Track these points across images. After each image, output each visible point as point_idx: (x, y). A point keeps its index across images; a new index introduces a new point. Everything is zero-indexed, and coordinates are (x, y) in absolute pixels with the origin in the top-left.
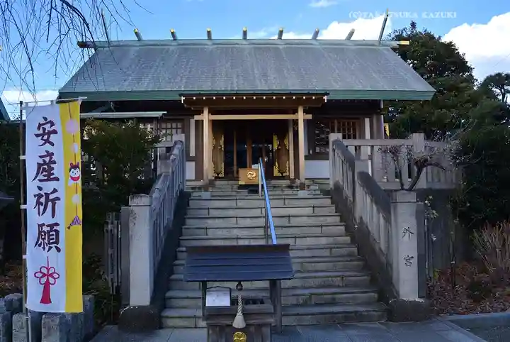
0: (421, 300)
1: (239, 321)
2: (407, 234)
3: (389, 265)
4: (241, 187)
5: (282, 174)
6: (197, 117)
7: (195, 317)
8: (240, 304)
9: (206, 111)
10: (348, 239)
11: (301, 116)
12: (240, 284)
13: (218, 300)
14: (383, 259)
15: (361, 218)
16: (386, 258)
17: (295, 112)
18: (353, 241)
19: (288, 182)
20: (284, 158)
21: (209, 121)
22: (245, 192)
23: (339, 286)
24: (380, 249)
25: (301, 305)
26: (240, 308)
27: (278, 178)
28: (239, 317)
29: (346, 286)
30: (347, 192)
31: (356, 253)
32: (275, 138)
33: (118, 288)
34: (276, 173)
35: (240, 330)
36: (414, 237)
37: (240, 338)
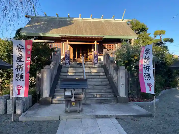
0: (126, 97)
1: (73, 99)
2: (122, 78)
3: (117, 87)
4: (78, 64)
5: (90, 60)
6: (65, 43)
7: (62, 100)
8: (74, 94)
9: (67, 41)
10: (107, 79)
11: (96, 43)
12: (74, 89)
13: (68, 93)
14: (116, 85)
15: (111, 73)
16: (117, 85)
17: (94, 42)
18: (108, 80)
21: (68, 44)
22: (79, 65)
23: (103, 92)
24: (115, 82)
25: (92, 97)
26: (74, 95)
28: (73, 98)
29: (105, 92)
30: (108, 66)
31: (109, 84)
32: (88, 49)
35: (73, 101)
36: (124, 79)
37: (74, 104)
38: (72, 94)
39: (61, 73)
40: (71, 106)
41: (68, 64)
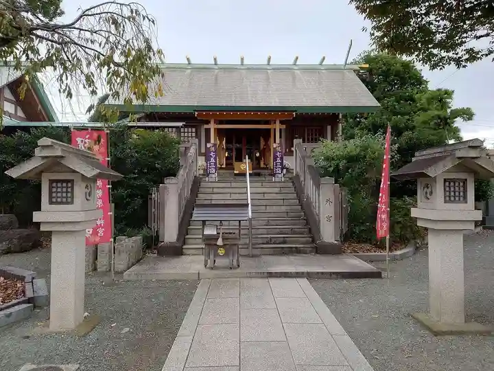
0: (336, 242)
2: (328, 203)
4: (236, 175)
6: (206, 126)
9: (212, 122)
11: (278, 126)
12: (221, 222)
15: (308, 194)
17: (274, 123)
19: (270, 171)
20: (267, 154)
21: (215, 129)
22: (238, 178)
23: (289, 234)
24: (316, 211)
27: (263, 169)
28: (219, 240)
29: (294, 233)
30: (302, 178)
32: (262, 140)
33: (157, 232)
34: (262, 165)
35: (221, 247)
36: (332, 205)
37: (221, 252)
38: (218, 233)
39: (199, 195)
40: (216, 255)
41: (213, 176)
